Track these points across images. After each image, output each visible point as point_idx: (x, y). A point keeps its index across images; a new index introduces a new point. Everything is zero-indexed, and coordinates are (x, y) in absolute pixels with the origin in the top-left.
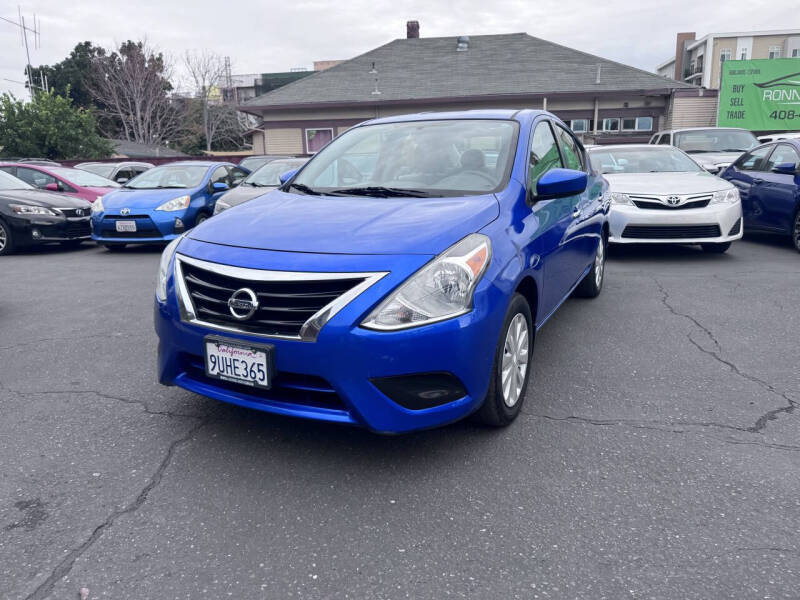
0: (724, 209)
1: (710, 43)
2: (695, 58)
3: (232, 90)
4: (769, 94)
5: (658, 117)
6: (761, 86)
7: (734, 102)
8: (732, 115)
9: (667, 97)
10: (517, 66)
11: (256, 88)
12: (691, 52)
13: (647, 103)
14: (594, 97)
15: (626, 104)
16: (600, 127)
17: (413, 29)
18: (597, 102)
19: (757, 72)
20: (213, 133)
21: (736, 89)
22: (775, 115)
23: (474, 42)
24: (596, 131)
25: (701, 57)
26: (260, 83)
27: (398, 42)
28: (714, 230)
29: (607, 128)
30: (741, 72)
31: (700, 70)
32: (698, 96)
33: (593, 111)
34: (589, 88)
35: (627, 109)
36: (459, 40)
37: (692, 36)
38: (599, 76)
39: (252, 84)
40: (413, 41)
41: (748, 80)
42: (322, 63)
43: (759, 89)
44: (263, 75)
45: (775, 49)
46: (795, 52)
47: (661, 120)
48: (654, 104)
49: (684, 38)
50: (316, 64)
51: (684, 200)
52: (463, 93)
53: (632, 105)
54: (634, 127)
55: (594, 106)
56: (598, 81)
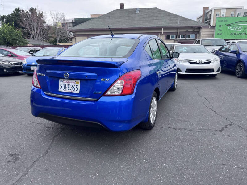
0: (215, 64)
1: (213, 11)
2: (208, 15)
3: (65, 23)
4: (230, 28)
5: (197, 34)
6: (227, 25)
7: (219, 30)
8: (219, 34)
9: (199, 28)
10: (154, 18)
11: (73, 23)
12: (207, 13)
13: (194, 30)
14: (178, 28)
15: (187, 30)
16: (179, 37)
17: (122, 6)
19: (227, 21)
20: (59, 37)
21: (220, 26)
22: (231, 34)
23: (141, 10)
24: (178, 39)
25: (210, 15)
26: (74, 21)
27: (117, 10)
28: (212, 70)
29: (181, 37)
30: (222, 21)
31: (210, 19)
32: (209, 28)
33: (177, 32)
34: (176, 25)
35: (187, 32)
36: (136, 9)
37: (207, 8)
38: (179, 22)
39: (71, 22)
40: (122, 10)
41: (224, 23)
42: (93, 15)
43: (227, 26)
44: (75, 19)
45: (233, 13)
46: (238, 13)
47: (198, 35)
48: (195, 30)
49: (205, 9)
50: (91, 15)
51: (203, 62)
52: (137, 26)
53: (189, 31)
54: (189, 37)
55: (178, 31)
56: (179, 23)
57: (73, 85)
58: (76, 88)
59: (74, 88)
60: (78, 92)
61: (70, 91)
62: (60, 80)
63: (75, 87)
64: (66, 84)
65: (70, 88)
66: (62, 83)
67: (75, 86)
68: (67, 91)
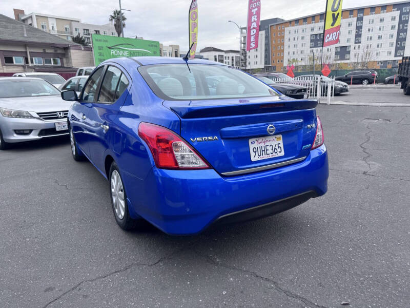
1: (34, 18)
2: (27, 24)
4: (113, 52)
5: (62, 59)
7: (100, 54)
8: (100, 60)
9: (66, 49)
12: (24, 20)
13: (56, 51)
14: (25, 44)
15: (44, 50)
16: (32, 62)
18: (27, 48)
21: (100, 48)
24: (30, 64)
25: (31, 24)
29: (36, 63)
30: (100, 40)
32: (81, 50)
33: (26, 52)
34: (20, 39)
35: (45, 53)
37: (22, 12)
38: (25, 32)
41: (104, 45)
43: (109, 49)
45: (68, 26)
46: (76, 29)
47: (64, 60)
48: (59, 51)
49: (18, 12)
53: (48, 51)
54: (51, 63)
55: (26, 49)
56: (26, 35)
57: (274, 143)
58: (279, 147)
59: (275, 149)
60: (283, 154)
61: (271, 156)
62: (250, 141)
63: (277, 147)
64: (262, 145)
65: (270, 151)
66: (255, 145)
67: (277, 145)
68: (266, 157)
